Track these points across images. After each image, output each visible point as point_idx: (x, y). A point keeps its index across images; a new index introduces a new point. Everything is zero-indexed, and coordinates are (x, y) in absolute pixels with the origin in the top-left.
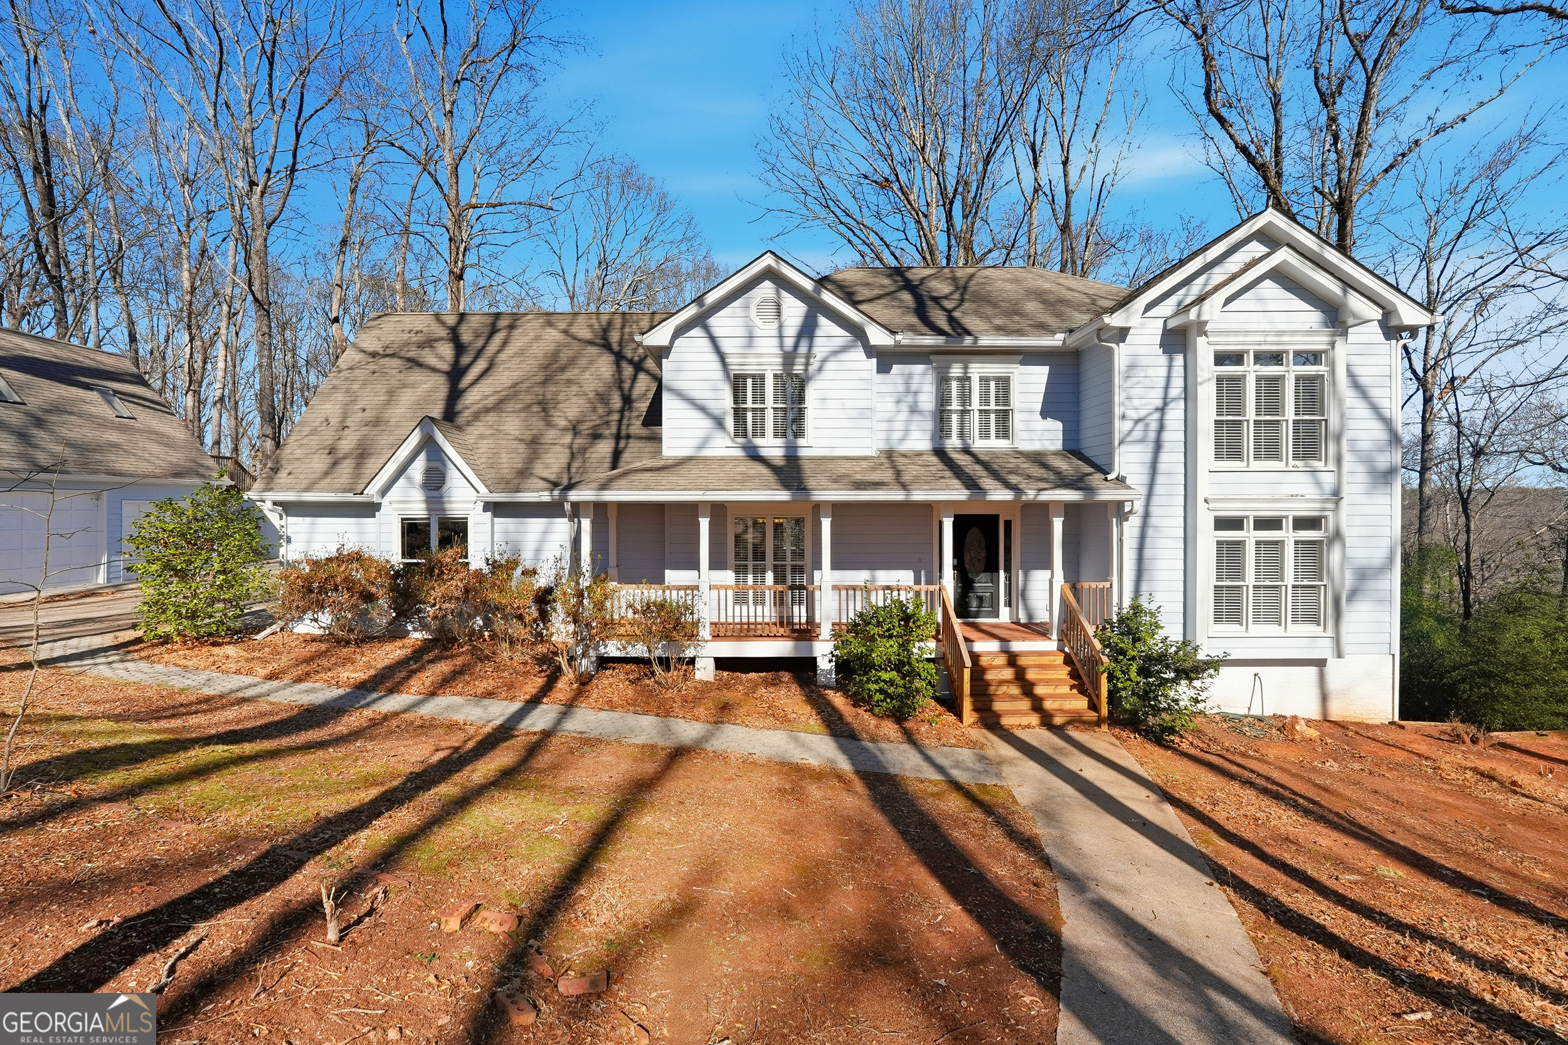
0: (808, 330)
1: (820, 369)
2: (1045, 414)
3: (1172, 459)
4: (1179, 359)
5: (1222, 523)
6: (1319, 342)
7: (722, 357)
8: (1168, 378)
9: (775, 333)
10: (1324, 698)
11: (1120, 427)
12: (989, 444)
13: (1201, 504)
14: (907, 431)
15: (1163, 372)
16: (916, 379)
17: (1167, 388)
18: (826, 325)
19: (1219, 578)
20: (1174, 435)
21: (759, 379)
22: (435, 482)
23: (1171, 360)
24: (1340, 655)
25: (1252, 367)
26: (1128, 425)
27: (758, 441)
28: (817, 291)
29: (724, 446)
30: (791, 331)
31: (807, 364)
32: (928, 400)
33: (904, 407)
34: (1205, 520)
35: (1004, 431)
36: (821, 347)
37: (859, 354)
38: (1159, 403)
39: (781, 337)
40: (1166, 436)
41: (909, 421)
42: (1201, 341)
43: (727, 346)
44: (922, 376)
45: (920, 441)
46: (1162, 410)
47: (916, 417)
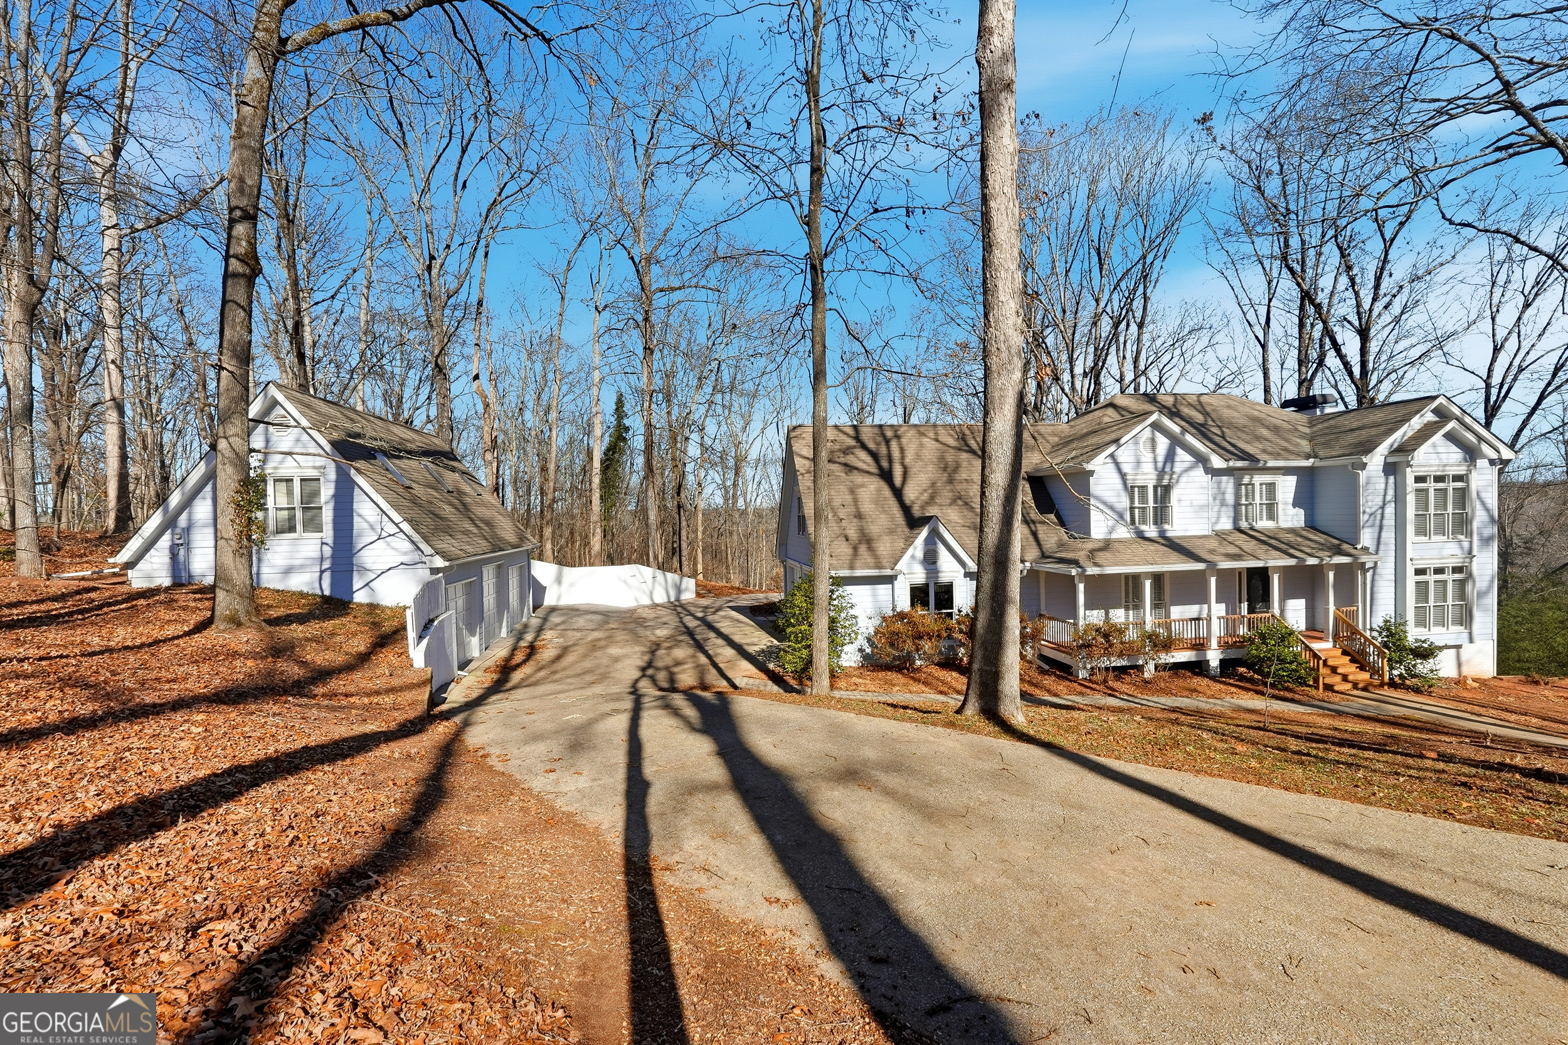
0: (1170, 457)
1: (1177, 482)
2: (1294, 505)
3: (1389, 535)
4: (1391, 479)
5: (1419, 572)
6: (1461, 470)
7: (1123, 476)
8: (1386, 490)
9: (1151, 460)
10: (1459, 665)
11: (1363, 518)
12: (1264, 524)
13: (1408, 562)
14: (1218, 518)
15: (1383, 486)
16: (1223, 485)
17: (1385, 496)
18: (1182, 456)
19: (1417, 603)
20: (1390, 521)
21: (1143, 488)
22: (930, 559)
23: (1387, 479)
24: (1471, 641)
25: (1433, 484)
26: (1366, 517)
27: (1143, 527)
28: (1182, 434)
29: (1123, 533)
30: (1161, 459)
31: (1171, 479)
32: (1230, 498)
33: (1218, 502)
34: (1410, 571)
35: (1272, 516)
36: (1178, 468)
37: (1200, 472)
38: (1381, 503)
39: (1155, 462)
40: (1385, 522)
41: (1219, 512)
42: (1408, 470)
43: (1126, 468)
44: (1228, 483)
45: (1226, 524)
46: (1383, 508)
47: (1224, 509)
